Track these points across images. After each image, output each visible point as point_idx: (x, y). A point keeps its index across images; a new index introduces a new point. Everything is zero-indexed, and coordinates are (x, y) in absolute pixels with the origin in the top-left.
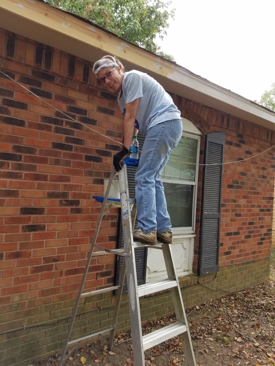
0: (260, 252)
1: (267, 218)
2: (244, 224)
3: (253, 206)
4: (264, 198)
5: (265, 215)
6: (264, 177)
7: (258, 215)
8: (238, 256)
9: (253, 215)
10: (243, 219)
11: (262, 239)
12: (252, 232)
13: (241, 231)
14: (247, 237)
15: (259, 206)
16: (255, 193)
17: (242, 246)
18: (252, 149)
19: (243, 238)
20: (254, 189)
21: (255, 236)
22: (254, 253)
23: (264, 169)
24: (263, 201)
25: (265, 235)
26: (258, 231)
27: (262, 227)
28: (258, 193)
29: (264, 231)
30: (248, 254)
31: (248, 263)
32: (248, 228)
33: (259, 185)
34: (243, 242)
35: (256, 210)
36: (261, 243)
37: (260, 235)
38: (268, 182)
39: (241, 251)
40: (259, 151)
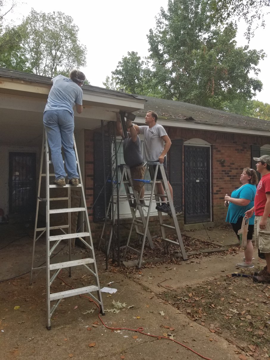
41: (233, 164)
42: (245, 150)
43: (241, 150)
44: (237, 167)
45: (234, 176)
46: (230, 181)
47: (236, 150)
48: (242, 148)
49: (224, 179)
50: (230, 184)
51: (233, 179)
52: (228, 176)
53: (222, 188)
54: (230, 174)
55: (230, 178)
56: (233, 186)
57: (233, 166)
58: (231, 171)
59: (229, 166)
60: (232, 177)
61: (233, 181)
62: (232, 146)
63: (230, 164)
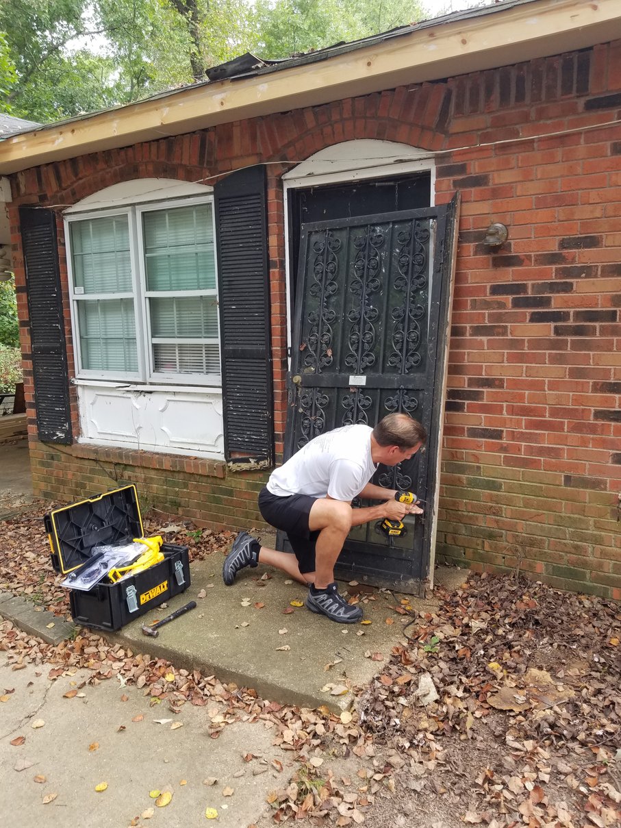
41: (592, 242)
45: (593, 316)
46: (554, 345)
49: (504, 334)
50: (556, 360)
51: (578, 331)
52: (536, 318)
53: (488, 383)
54: (557, 302)
55: (556, 327)
56: (575, 373)
57: (584, 256)
58: (567, 288)
59: (553, 258)
60: (571, 323)
61: (576, 345)
62: (579, 133)
63: (564, 244)
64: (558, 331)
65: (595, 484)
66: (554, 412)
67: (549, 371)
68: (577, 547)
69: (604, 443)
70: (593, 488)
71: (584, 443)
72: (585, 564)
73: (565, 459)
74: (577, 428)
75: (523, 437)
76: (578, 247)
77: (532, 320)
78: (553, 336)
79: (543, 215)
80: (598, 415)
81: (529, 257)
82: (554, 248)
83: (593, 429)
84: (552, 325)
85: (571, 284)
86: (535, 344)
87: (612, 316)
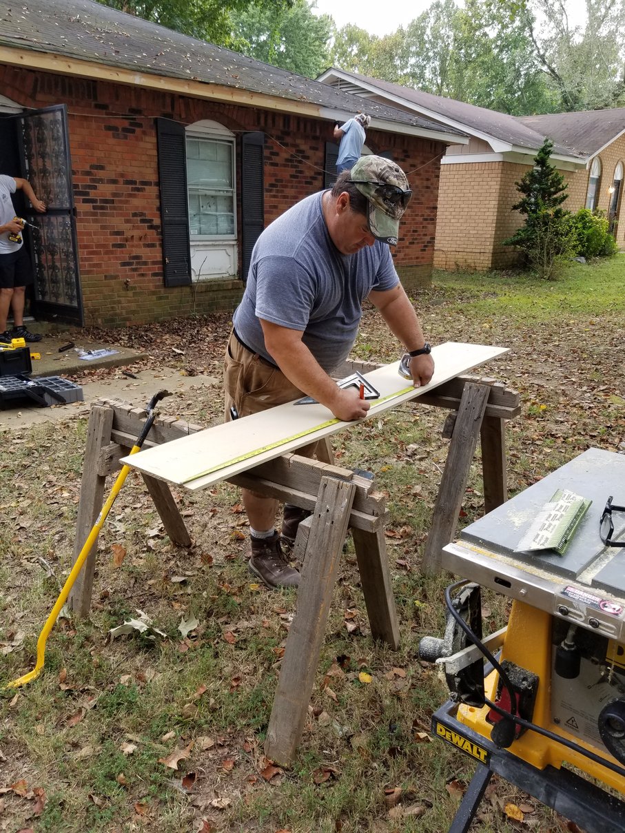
0: (423, 258)
1: (430, 227)
2: (409, 231)
3: (417, 215)
4: (428, 208)
5: (428, 224)
6: (428, 187)
7: (421, 223)
8: (403, 259)
9: (417, 223)
10: (407, 227)
11: (425, 246)
12: (416, 239)
13: (406, 238)
14: (410, 243)
15: (423, 215)
16: (419, 203)
17: (407, 251)
18: (417, 162)
19: (407, 243)
20: (418, 199)
21: (418, 243)
22: (417, 258)
23: (428, 180)
24: (427, 211)
25: (428, 242)
26: (421, 239)
27: (425, 235)
28: (422, 203)
29: (428, 238)
30: (411, 258)
31: (412, 266)
32: (412, 235)
33: (423, 196)
34: (407, 247)
35: (420, 219)
36: (424, 250)
37: (423, 243)
38: (432, 192)
39: (405, 255)
40: (423, 163)
41: (102, 168)
42: (138, 130)
43: (125, 130)
44: (113, 177)
45: (106, 201)
46: (95, 214)
47: (109, 128)
48: (126, 124)
50: (96, 221)
51: (102, 208)
52: (85, 201)
54: (93, 194)
55: (93, 206)
56: (103, 227)
57: (100, 174)
58: (95, 188)
59: (88, 173)
60: (98, 204)
61: (103, 214)
62: (92, 117)
63: (92, 167)
64: (94, 208)
65: (116, 277)
66: (98, 246)
67: (93, 227)
68: (112, 308)
69: (117, 258)
70: (115, 279)
71: (109, 259)
72: (116, 315)
73: (104, 267)
74: (107, 253)
75: (87, 260)
76: (97, 169)
77: (83, 202)
78: (92, 210)
79: (82, 152)
80: (114, 246)
81: (78, 171)
82: (88, 169)
83: (112, 252)
84: (91, 204)
85: (96, 186)
86: (86, 214)
87: (113, 202)
